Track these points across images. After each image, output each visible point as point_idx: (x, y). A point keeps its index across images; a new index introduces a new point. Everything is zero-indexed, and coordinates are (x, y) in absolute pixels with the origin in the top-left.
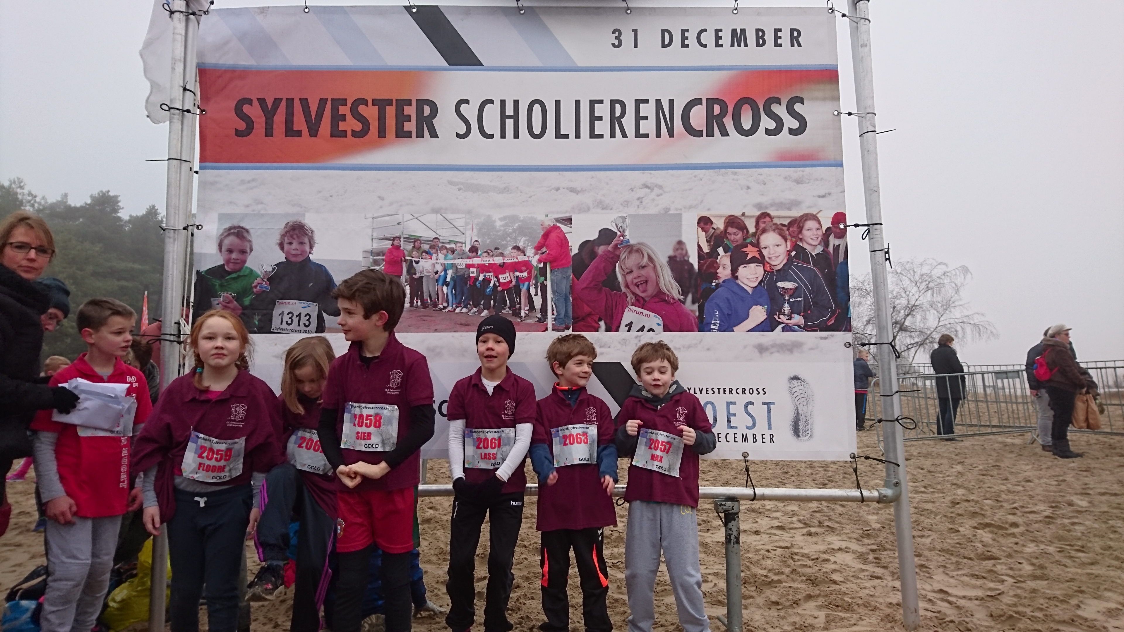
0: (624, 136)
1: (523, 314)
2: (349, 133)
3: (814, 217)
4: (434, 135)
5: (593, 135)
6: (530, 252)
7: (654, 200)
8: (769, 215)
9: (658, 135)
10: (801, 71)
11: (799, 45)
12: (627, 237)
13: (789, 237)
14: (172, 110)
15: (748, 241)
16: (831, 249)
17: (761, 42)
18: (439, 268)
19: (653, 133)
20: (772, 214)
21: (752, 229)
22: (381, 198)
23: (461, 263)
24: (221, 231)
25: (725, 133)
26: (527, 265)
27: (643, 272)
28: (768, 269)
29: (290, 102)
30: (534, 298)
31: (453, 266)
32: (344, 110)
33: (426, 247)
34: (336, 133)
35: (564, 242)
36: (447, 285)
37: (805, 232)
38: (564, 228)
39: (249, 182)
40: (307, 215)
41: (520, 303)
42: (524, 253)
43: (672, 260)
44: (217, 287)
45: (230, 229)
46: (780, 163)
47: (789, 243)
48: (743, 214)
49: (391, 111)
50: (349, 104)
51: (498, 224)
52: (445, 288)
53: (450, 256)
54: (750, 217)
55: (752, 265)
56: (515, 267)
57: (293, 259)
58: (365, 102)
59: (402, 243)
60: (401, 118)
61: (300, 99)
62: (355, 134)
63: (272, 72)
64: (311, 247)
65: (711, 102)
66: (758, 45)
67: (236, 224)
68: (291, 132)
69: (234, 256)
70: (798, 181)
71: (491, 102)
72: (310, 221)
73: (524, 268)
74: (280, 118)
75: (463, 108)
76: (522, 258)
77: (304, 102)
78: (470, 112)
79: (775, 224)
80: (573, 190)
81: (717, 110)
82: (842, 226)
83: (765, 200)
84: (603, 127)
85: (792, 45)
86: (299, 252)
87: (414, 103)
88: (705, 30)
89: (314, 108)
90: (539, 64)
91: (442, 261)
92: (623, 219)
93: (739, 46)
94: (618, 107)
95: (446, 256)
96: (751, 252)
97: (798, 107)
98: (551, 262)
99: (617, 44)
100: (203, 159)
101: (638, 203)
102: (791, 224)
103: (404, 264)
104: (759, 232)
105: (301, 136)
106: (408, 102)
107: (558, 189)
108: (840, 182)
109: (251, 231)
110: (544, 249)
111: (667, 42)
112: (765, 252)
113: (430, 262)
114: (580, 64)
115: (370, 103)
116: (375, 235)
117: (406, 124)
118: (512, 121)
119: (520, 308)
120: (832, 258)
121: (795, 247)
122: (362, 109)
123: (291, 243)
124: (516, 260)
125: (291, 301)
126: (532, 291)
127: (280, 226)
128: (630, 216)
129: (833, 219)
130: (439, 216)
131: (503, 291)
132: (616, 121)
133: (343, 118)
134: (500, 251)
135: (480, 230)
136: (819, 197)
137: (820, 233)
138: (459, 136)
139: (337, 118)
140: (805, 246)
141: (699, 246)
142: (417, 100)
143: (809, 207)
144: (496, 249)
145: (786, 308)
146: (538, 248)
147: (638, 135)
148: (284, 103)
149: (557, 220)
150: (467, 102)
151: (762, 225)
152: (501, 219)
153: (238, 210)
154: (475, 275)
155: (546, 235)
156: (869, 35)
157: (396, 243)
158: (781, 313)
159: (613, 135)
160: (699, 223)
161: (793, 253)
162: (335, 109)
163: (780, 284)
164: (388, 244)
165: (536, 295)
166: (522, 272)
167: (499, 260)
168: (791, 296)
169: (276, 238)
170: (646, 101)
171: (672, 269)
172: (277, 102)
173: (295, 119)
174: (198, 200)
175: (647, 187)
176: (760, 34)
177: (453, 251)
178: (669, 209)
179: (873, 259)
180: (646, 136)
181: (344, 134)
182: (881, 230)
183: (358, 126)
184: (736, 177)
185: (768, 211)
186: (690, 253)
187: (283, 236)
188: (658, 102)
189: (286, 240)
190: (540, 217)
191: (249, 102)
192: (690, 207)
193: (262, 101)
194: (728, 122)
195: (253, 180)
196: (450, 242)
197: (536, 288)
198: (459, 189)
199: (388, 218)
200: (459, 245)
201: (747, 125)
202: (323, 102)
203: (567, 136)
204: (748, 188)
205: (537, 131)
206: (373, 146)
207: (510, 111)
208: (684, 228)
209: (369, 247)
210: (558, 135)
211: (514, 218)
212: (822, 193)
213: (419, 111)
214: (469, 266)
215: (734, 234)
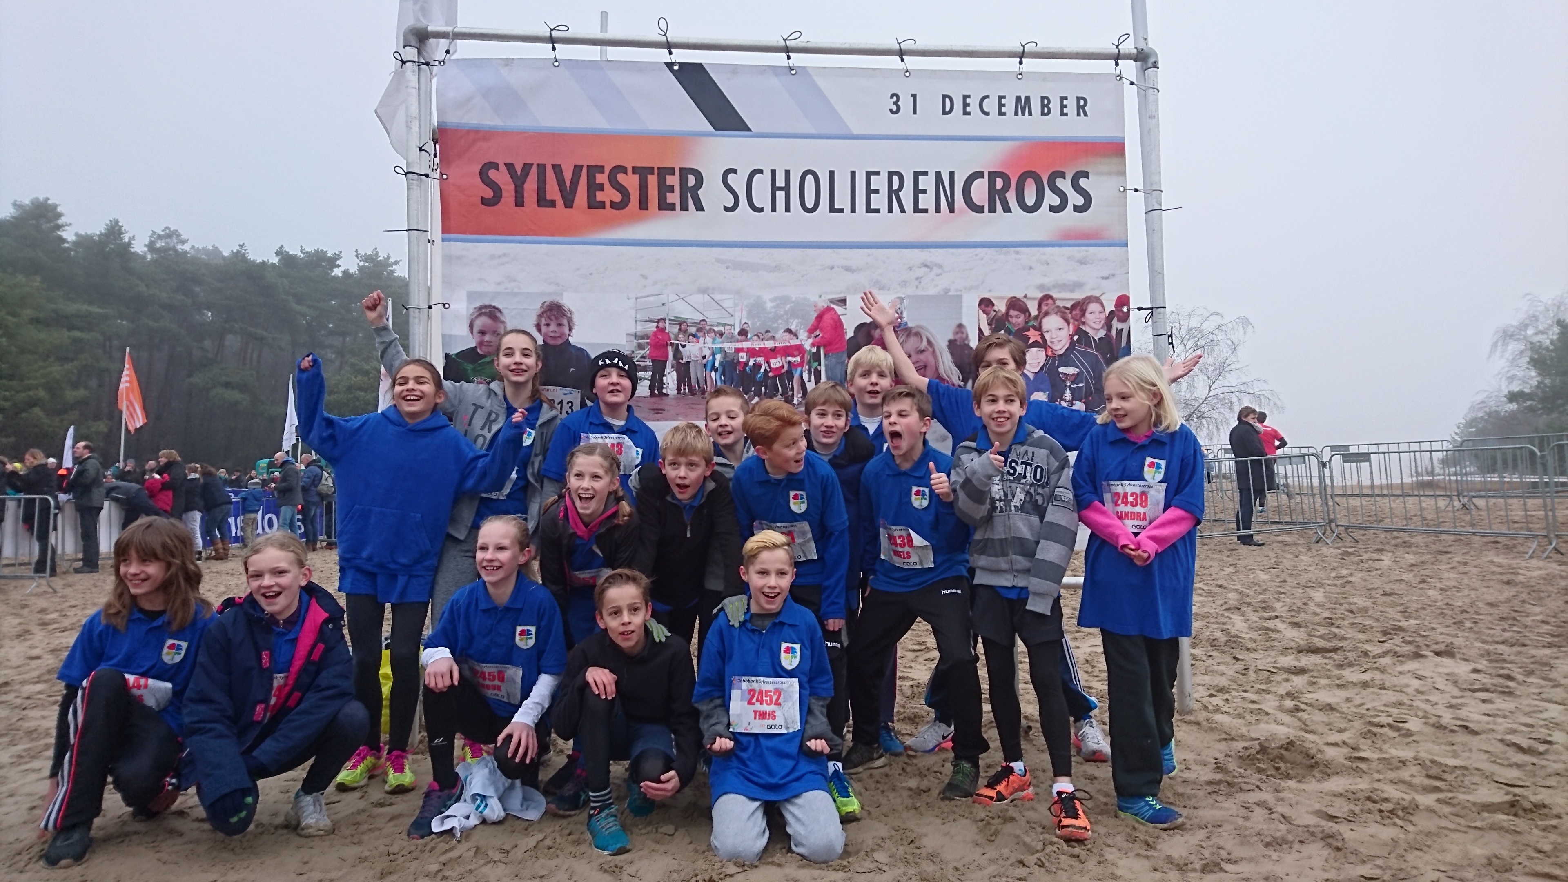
0: (903, 210)
1: (795, 401)
2: (608, 205)
3: (1098, 300)
4: (699, 207)
5: (869, 210)
6: (803, 335)
7: (933, 280)
8: (1051, 297)
9: (938, 210)
10: (1087, 143)
11: (1086, 115)
12: (905, 319)
13: (1071, 321)
14: (410, 175)
15: (1030, 324)
16: (1114, 333)
17: (1046, 110)
18: (707, 353)
19: (932, 208)
20: (1055, 296)
21: (1034, 312)
22: (644, 277)
23: (730, 347)
24: (471, 311)
25: (1007, 209)
26: (800, 349)
27: (922, 357)
28: (1050, 354)
29: (541, 167)
30: (808, 385)
31: (722, 350)
32: (602, 178)
33: (693, 330)
34: (594, 204)
35: (838, 325)
36: (716, 371)
37: (1087, 315)
38: (839, 309)
39: (499, 257)
40: (565, 294)
41: (792, 390)
42: (796, 336)
43: (952, 344)
44: (469, 371)
45: (481, 308)
46: (1063, 242)
47: (1071, 327)
48: (1025, 296)
49: (653, 181)
50: (607, 172)
51: (769, 305)
52: (713, 374)
53: (718, 339)
54: (1034, 299)
55: (1034, 350)
56: (786, 351)
57: (551, 342)
58: (624, 170)
59: (667, 325)
60: (664, 189)
61: (553, 166)
62: (614, 205)
63: (521, 133)
64: (570, 329)
65: (993, 176)
66: (1043, 114)
67: (487, 303)
68: (543, 201)
69: (487, 338)
70: (1082, 262)
71: (760, 171)
72: (568, 301)
73: (796, 353)
74: (530, 185)
75: (731, 177)
76: (795, 342)
77: (557, 168)
78: (738, 183)
79: (1058, 307)
80: (848, 269)
81: (999, 183)
82: (1125, 310)
83: (1047, 281)
84: (880, 201)
85: (1078, 115)
86: (557, 335)
87: (677, 172)
88: (987, 97)
89: (568, 175)
90: (812, 131)
91: (710, 345)
92: (901, 300)
93: (1023, 114)
94: (895, 179)
95: (714, 339)
96: (1033, 336)
97: (1083, 182)
98: (825, 347)
99: (894, 108)
100: (446, 229)
101: (916, 283)
102: (1074, 307)
103: (670, 349)
104: (1041, 315)
105: (554, 206)
106: (671, 171)
107: (832, 268)
108: (1125, 263)
109: (504, 311)
110: (818, 332)
111: (947, 109)
112: (1047, 336)
113: (698, 346)
114: (856, 132)
115: (630, 171)
116: (639, 317)
117: (668, 194)
118: (783, 193)
119: (793, 395)
120: (1114, 342)
121: (1078, 331)
122: (621, 177)
123: (548, 325)
124: (787, 344)
125: (552, 388)
126: (806, 377)
127: (535, 307)
128: (908, 297)
129: (1117, 301)
130: (707, 297)
131: (775, 377)
132: (893, 194)
133: (601, 187)
134: (770, 334)
135: (749, 312)
136: (1103, 278)
137: (1103, 316)
138: (726, 209)
139: (594, 187)
140: (1088, 330)
141: (980, 330)
142: (681, 169)
143: (1093, 289)
144: (767, 332)
145: (1068, 395)
146: (811, 331)
147: (917, 210)
148: (534, 169)
149: (832, 301)
150: (734, 171)
151: (1044, 308)
152: (772, 300)
153: (490, 288)
154: (745, 360)
155: (820, 318)
156: (1157, 106)
157: (661, 325)
158: (1062, 400)
159: (890, 210)
160: (980, 305)
161: (1076, 338)
162: (591, 178)
163: (1061, 370)
164: (652, 327)
165: (810, 381)
166: (794, 356)
167: (770, 344)
168: (1073, 382)
169: (533, 320)
170: (925, 173)
171: (952, 354)
172: (527, 167)
173: (548, 187)
174: (444, 276)
175: (926, 266)
176: (1045, 103)
177: (721, 335)
178: (949, 290)
179: (1156, 343)
180: (925, 211)
181: (602, 205)
182: (1164, 314)
183: (617, 197)
184: (1018, 256)
185: (1051, 293)
186: (970, 336)
187: (540, 316)
188: (938, 175)
189: (543, 322)
190: (814, 298)
191: (496, 166)
192: (971, 288)
193: (510, 166)
194: (1011, 197)
195: (504, 255)
196: (719, 324)
197: (810, 374)
198: (727, 268)
199: (651, 299)
200: (727, 327)
201: (1030, 201)
202: (578, 169)
203: (841, 210)
204: (1031, 268)
205: (810, 204)
206: (633, 219)
207: (780, 182)
208: (964, 310)
209: (632, 330)
210: (832, 209)
211: (784, 300)
212: (1106, 274)
213: (683, 181)
214: (738, 350)
215: (1017, 317)
